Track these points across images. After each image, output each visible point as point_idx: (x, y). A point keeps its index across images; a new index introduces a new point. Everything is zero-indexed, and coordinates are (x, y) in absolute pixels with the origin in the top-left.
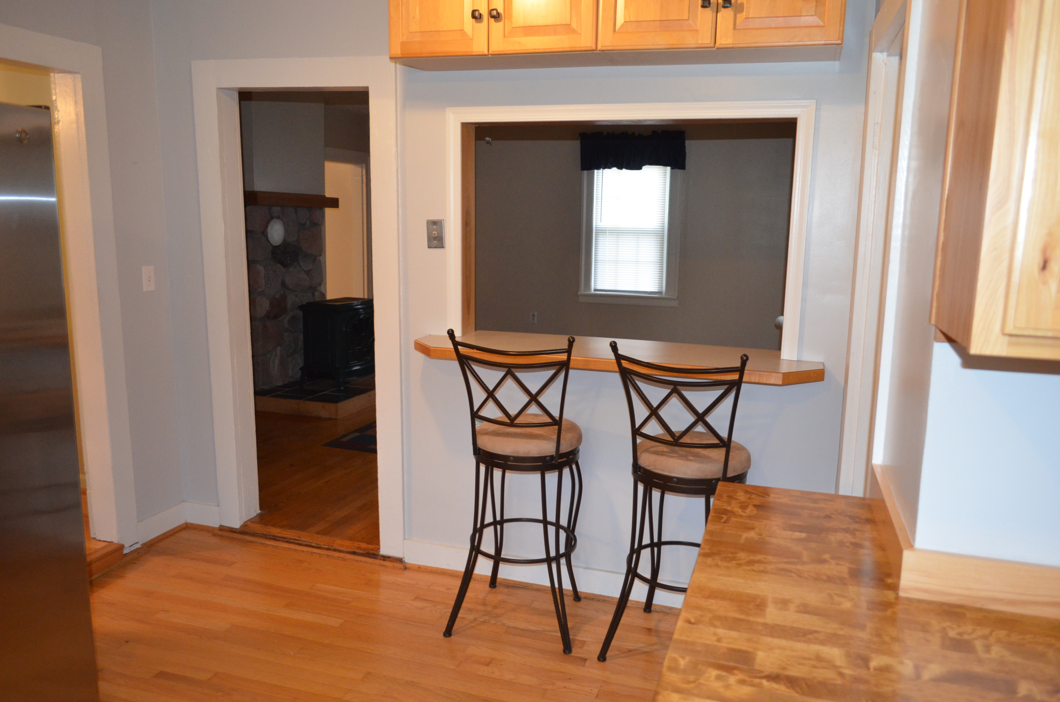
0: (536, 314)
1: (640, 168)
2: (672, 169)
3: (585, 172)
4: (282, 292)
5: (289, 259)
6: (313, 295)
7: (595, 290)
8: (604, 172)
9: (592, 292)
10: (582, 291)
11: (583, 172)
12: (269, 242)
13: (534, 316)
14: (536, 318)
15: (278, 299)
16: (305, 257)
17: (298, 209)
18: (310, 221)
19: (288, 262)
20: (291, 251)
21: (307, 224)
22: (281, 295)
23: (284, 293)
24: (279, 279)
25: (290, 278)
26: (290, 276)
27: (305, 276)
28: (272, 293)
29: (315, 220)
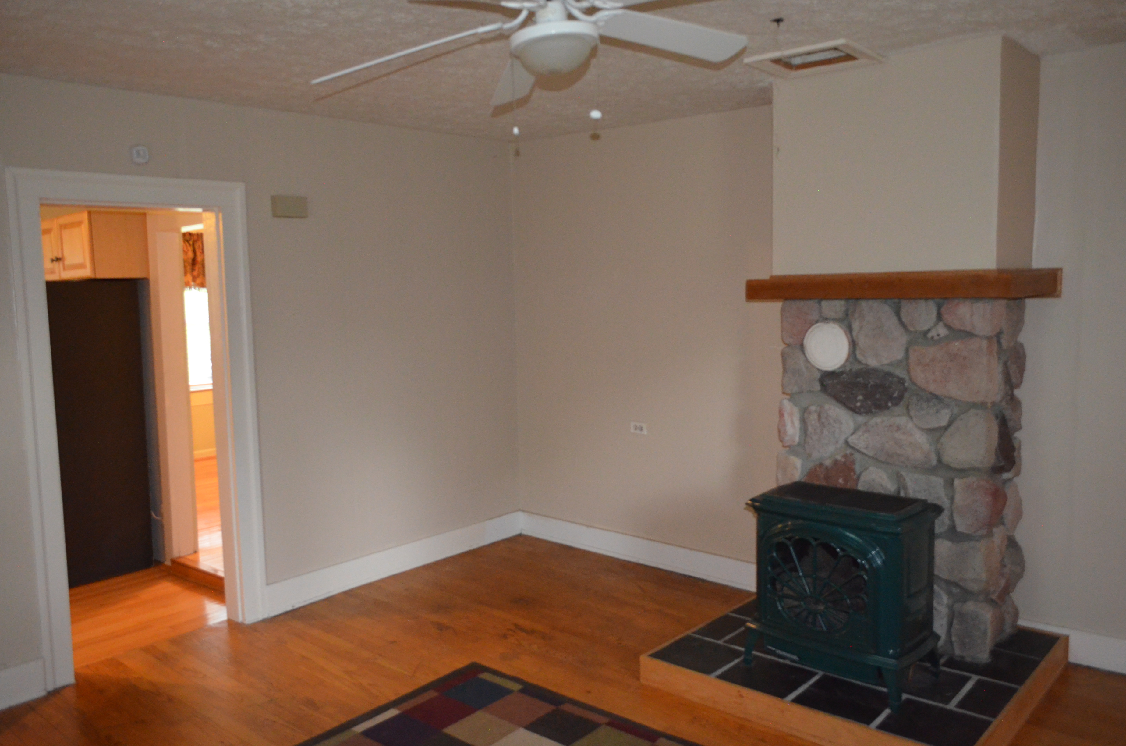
4: (840, 457)
12: (809, 362)
15: (827, 467)
16: (928, 400)
17: (904, 303)
18: (948, 327)
19: (858, 404)
20: (869, 383)
21: (933, 333)
22: (836, 462)
23: (843, 460)
24: (826, 432)
25: (866, 435)
26: (867, 431)
27: (921, 438)
28: (816, 455)
29: (956, 324)
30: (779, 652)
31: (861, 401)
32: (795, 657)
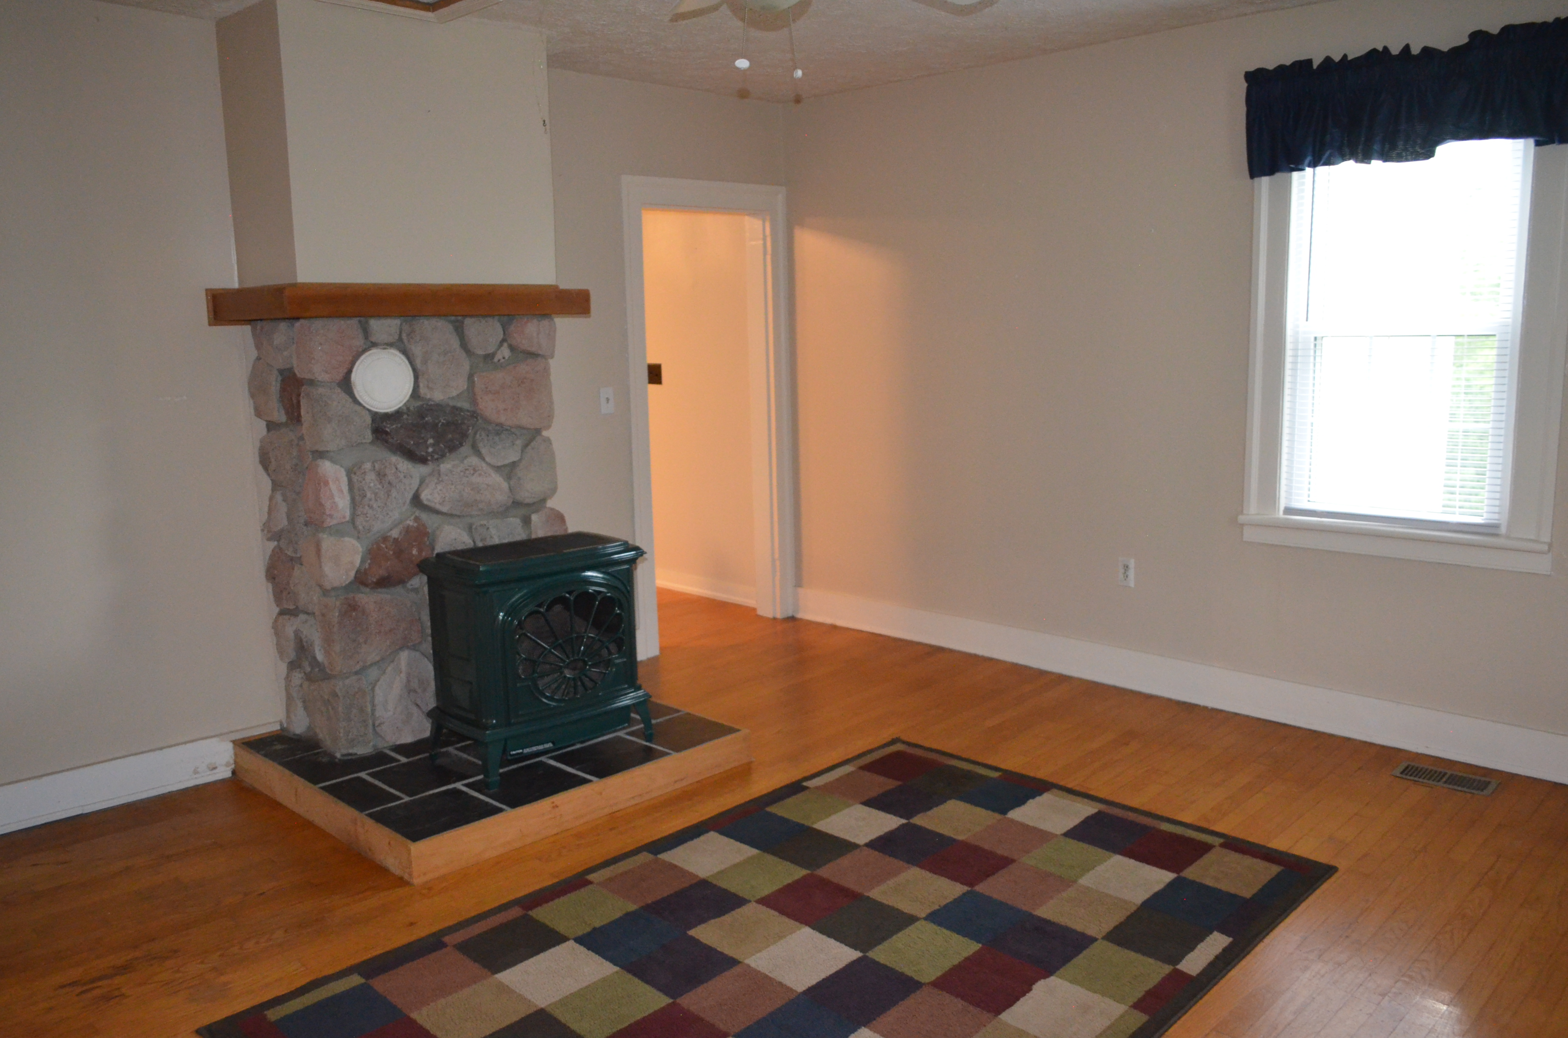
0: (1132, 563)
1: (1428, 153)
2: (1538, 144)
3: (1265, 181)
4: (410, 522)
5: (431, 441)
6: (527, 521)
7: (1289, 511)
8: (1316, 172)
9: (1281, 514)
10: (1253, 510)
11: (1256, 180)
12: (360, 404)
13: (1126, 567)
14: (1132, 573)
15: (396, 540)
16: (498, 434)
17: (468, 321)
18: (512, 348)
19: (430, 450)
20: (440, 421)
21: (499, 356)
22: (407, 530)
23: (415, 525)
24: (394, 493)
25: (439, 487)
26: (440, 482)
27: (496, 479)
28: (378, 527)
29: (525, 345)
30: (527, 751)
31: (433, 445)
32: (550, 745)
